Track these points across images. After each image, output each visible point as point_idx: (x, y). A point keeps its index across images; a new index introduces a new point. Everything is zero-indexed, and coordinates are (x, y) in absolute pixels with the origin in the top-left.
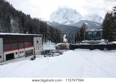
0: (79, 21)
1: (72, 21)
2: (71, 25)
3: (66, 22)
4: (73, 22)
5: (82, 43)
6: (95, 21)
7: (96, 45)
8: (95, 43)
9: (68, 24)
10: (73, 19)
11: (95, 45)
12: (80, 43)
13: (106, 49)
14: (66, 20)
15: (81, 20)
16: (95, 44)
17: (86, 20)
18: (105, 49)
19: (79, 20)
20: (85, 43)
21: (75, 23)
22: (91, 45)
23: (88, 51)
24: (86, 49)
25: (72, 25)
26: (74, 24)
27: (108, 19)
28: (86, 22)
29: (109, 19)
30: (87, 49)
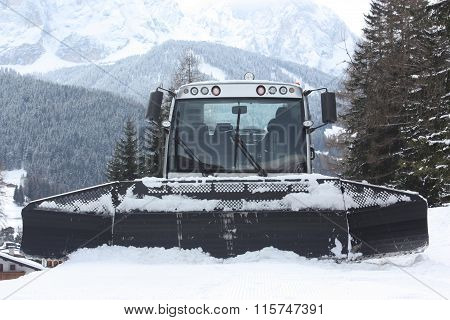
0: (149, 47)
1: (87, 42)
2: (70, 83)
3: (31, 53)
4: (98, 51)
5: (141, 191)
6: (286, 58)
7: (262, 213)
8: (259, 197)
9: (46, 67)
10: (93, 30)
11: (251, 213)
12: (123, 192)
13: (345, 251)
14: (31, 35)
15: (163, 39)
16: (253, 205)
17: (212, 40)
18: (337, 249)
19: (150, 35)
20: (170, 191)
21: (111, 59)
22: (218, 211)
23: (195, 262)
24: (175, 251)
25: (86, 85)
26: (104, 70)
27: (390, 37)
28: (208, 61)
29: (398, 35)
30: (187, 245)
